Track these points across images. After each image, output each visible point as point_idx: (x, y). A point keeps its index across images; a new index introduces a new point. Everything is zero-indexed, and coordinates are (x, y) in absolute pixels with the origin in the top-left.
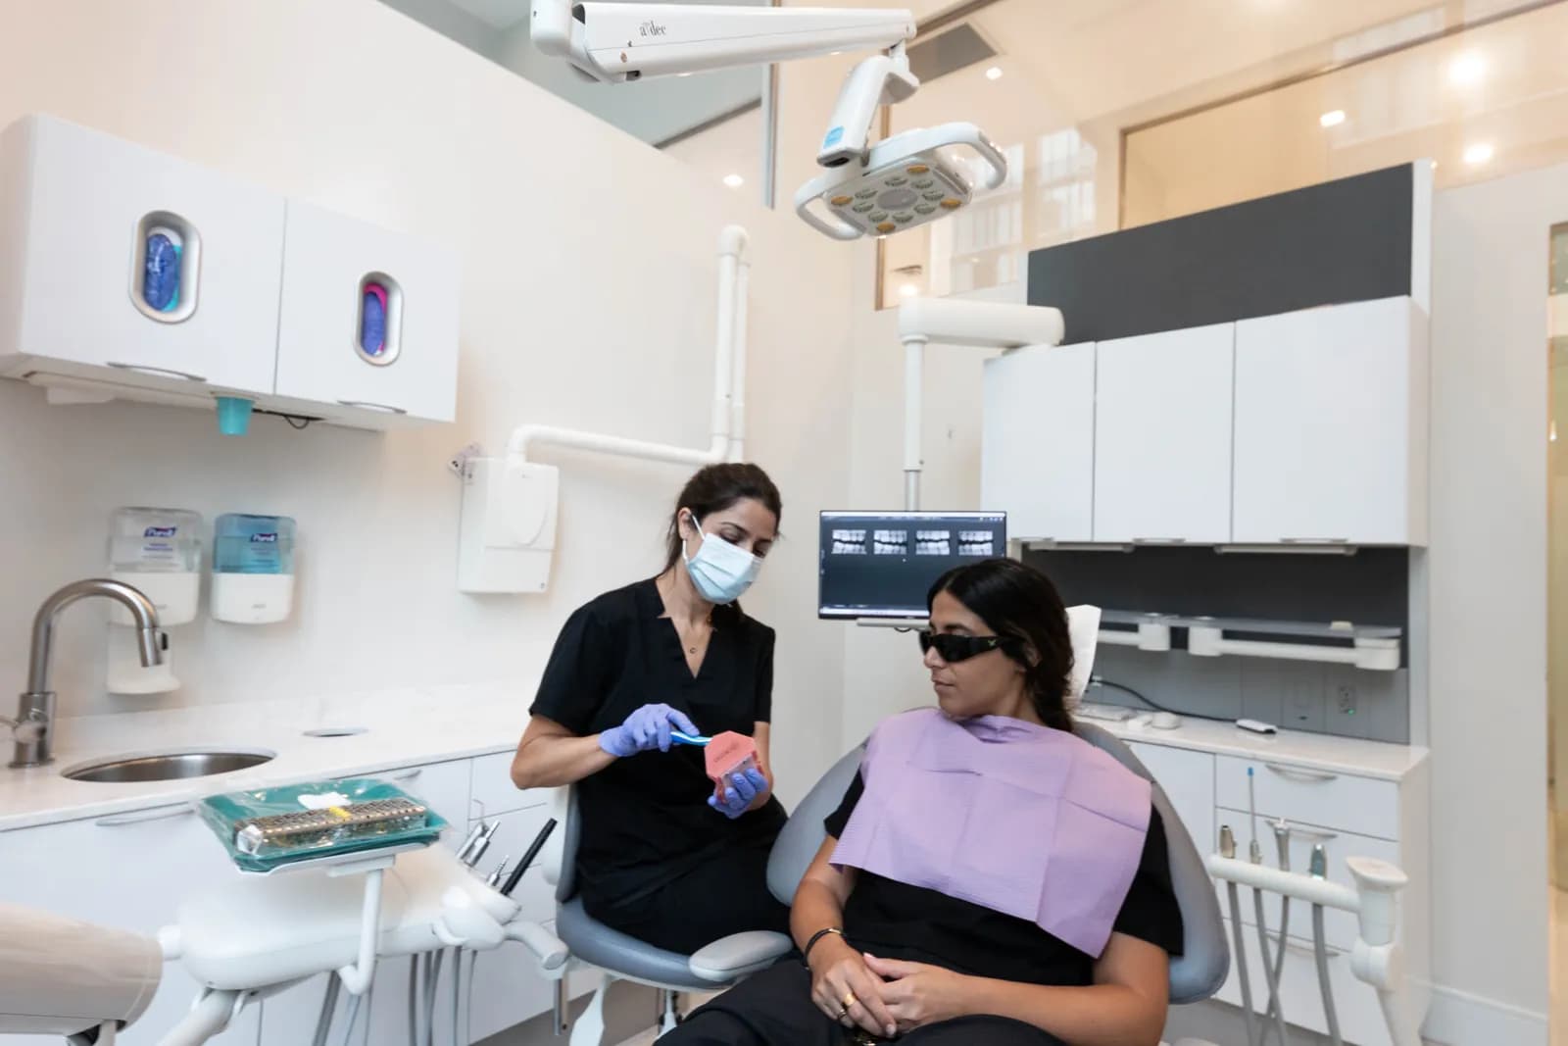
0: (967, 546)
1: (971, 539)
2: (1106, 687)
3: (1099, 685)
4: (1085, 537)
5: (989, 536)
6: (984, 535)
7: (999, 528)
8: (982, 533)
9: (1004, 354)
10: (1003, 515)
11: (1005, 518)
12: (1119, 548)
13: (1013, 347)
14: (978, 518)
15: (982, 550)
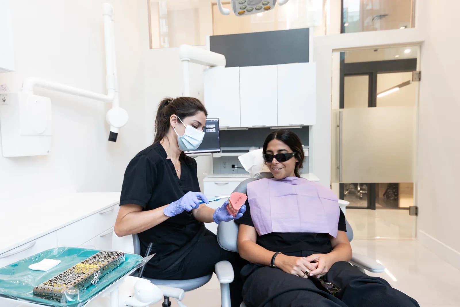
0: (208, 129)
1: (209, 127)
2: (239, 169)
3: (237, 168)
4: (239, 126)
5: (214, 126)
6: (213, 126)
7: (217, 123)
8: (212, 125)
9: (209, 68)
10: (218, 119)
11: (218, 120)
12: (245, 129)
13: (212, 66)
14: (211, 120)
15: (213, 131)
